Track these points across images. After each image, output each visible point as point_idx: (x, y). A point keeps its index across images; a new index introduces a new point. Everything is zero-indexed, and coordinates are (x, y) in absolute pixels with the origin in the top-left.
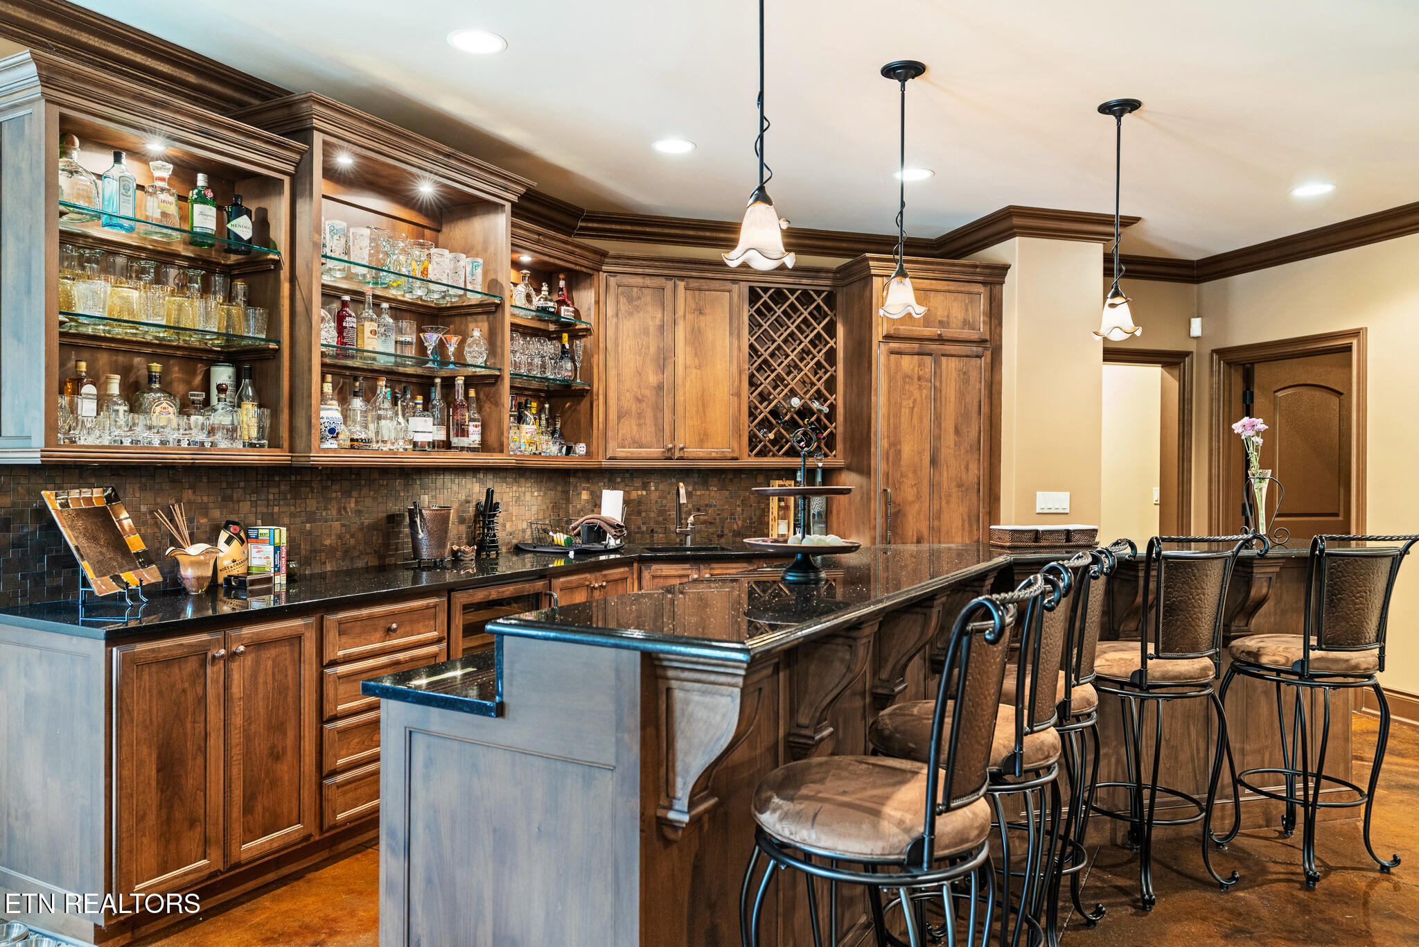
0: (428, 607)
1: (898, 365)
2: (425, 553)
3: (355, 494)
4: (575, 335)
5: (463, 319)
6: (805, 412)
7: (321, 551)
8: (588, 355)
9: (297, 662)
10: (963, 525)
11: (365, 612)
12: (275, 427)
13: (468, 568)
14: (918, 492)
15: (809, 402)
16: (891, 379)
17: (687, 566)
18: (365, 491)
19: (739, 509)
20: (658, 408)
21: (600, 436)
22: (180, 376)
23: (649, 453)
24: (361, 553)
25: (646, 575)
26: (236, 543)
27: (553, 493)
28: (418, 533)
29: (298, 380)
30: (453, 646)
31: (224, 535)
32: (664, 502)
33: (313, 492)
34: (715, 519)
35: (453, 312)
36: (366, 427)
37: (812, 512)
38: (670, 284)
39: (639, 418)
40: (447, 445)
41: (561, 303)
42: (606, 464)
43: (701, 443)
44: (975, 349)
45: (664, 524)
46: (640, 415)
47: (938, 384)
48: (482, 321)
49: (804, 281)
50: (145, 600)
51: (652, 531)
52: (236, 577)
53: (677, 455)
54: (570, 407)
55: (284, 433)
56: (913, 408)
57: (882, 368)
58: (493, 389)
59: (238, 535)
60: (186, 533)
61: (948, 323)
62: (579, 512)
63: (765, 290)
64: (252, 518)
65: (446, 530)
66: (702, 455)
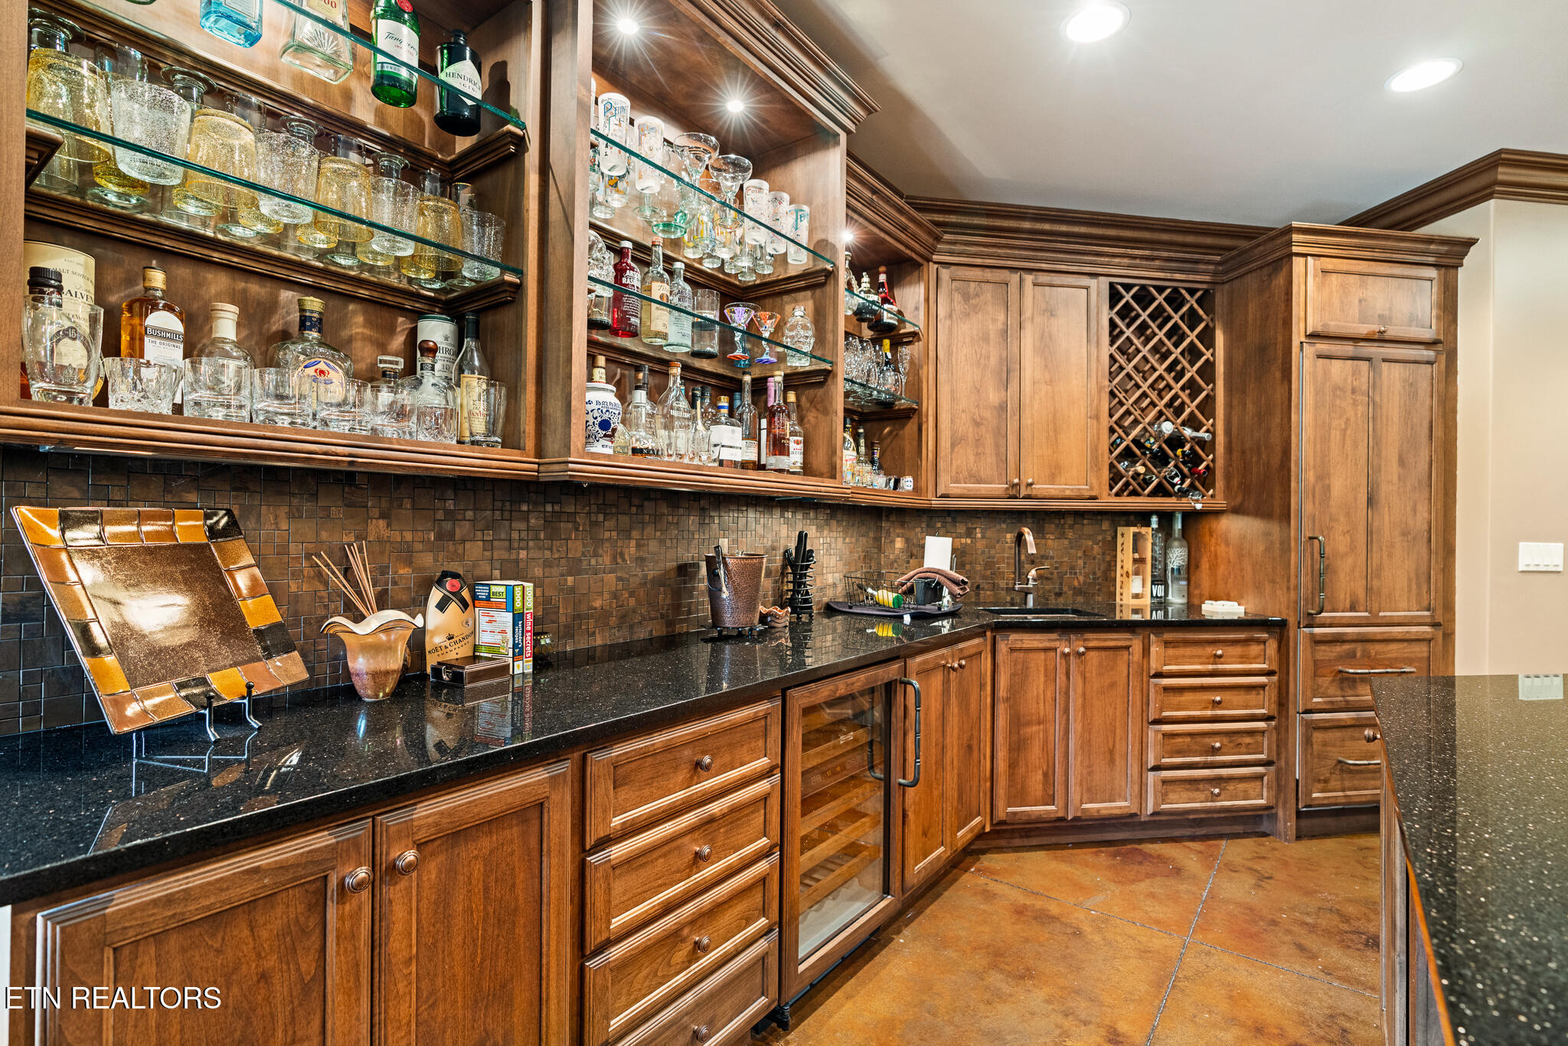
0: (755, 719)
1: (1326, 373)
2: (729, 620)
3: (635, 534)
4: (898, 342)
5: (778, 300)
6: (1176, 441)
7: (588, 617)
8: (915, 368)
9: (536, 854)
10: (1409, 586)
11: (659, 739)
12: (512, 416)
13: (781, 637)
14: (1352, 541)
15: (1181, 428)
16: (1318, 392)
17: (1054, 636)
18: (649, 530)
19: (1081, 562)
20: (1000, 434)
21: (930, 468)
22: (367, 332)
23: (990, 490)
24: (644, 619)
25: (1002, 647)
26: (453, 607)
27: (864, 539)
28: (720, 590)
29: (551, 338)
30: (788, 775)
31: (436, 595)
32: (993, 552)
33: (577, 529)
34: (1052, 574)
35: (764, 292)
36: (654, 434)
37: (1170, 566)
38: (1014, 278)
39: (977, 447)
40: (759, 467)
41: (885, 300)
42: (936, 503)
43: (1052, 479)
44: (1425, 352)
45: (992, 579)
46: (978, 442)
47: (1377, 399)
48: (805, 299)
49: (1178, 276)
50: (255, 723)
51: (978, 587)
52: (449, 666)
53: (1023, 492)
54: (890, 433)
55: (528, 425)
56: (1345, 430)
57: (1307, 377)
58: (820, 392)
59: (457, 594)
60: (370, 592)
61: (1391, 318)
62: (892, 564)
63: (1128, 287)
64: (485, 568)
65: (757, 586)
66: (1053, 493)
